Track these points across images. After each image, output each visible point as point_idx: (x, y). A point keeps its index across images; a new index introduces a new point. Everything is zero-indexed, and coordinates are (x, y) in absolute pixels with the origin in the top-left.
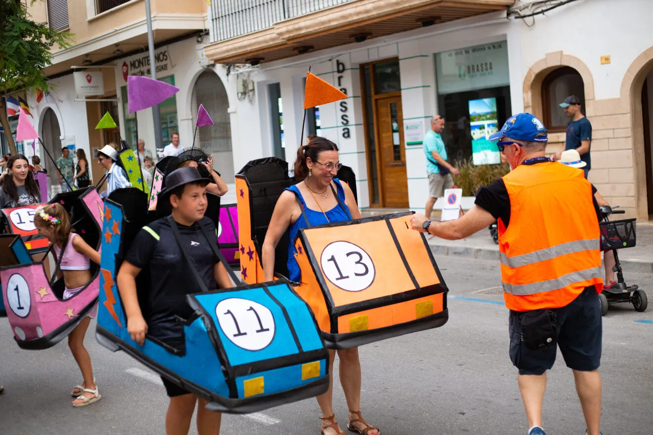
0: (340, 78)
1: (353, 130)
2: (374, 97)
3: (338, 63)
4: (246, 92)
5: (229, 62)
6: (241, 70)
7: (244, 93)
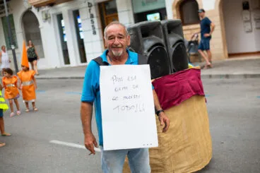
0: (90, 10)
1: (97, 31)
2: (105, 17)
3: (89, 3)
4: (47, 18)
5: (38, 6)
6: (44, 9)
7: (46, 19)
